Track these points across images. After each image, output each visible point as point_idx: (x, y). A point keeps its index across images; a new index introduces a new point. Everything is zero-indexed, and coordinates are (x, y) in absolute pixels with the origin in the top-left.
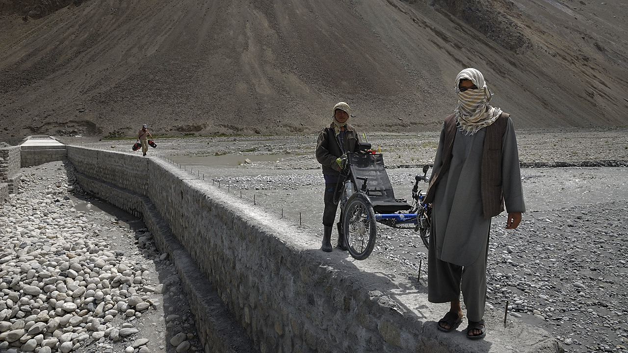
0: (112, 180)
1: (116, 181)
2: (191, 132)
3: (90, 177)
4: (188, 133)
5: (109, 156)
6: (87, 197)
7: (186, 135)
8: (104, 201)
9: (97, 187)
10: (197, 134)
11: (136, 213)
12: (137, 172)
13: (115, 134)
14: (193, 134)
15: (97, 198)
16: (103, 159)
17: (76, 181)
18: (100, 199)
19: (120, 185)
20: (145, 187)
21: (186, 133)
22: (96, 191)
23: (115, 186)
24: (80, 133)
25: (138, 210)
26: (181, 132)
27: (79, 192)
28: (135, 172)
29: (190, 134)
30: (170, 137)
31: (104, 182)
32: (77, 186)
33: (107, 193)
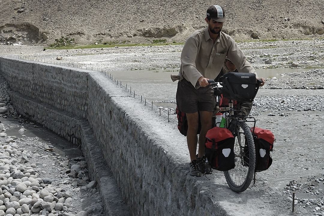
0: (49, 99)
1: (53, 100)
2: (162, 38)
3: (25, 96)
4: (157, 39)
5: (46, 70)
6: (20, 121)
7: (155, 42)
8: (40, 125)
9: (33, 108)
10: (170, 40)
11: (74, 139)
12: (75, 90)
13: (63, 41)
14: (164, 41)
15: (33, 122)
16: (39, 74)
17: (10, 101)
18: (35, 123)
19: (58, 106)
20: (84, 109)
21: (156, 39)
22: (31, 113)
23: (52, 106)
24: (19, 40)
25: (77, 136)
26: (148, 38)
27: (13, 114)
28: (74, 90)
29: (160, 41)
30: (133, 45)
31: (41, 102)
32: (11, 107)
33: (43, 116)
